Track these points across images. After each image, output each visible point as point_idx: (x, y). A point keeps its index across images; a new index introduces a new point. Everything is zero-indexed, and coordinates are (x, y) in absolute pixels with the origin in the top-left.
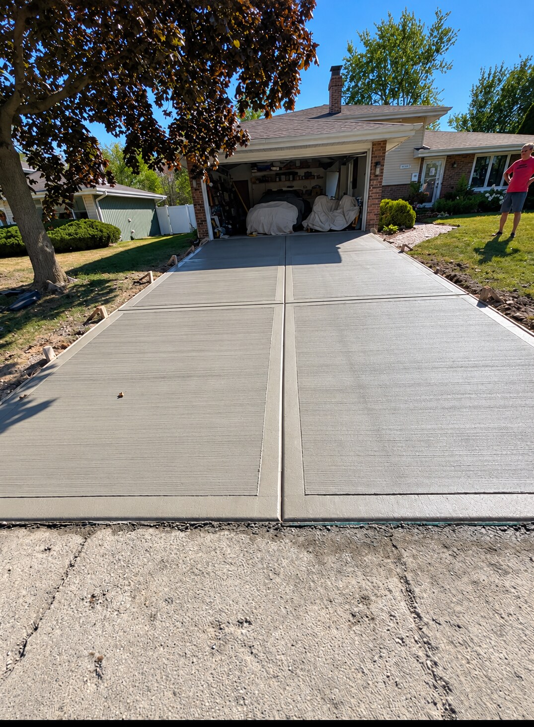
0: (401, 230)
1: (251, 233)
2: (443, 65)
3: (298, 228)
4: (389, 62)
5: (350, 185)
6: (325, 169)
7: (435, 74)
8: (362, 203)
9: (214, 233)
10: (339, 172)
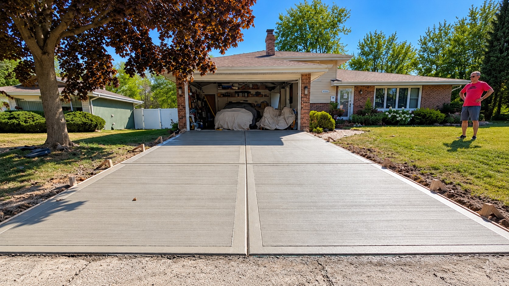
0: (325, 131)
1: (219, 128)
2: (345, 30)
3: (253, 127)
4: (308, 27)
5: (288, 101)
6: (270, 91)
7: (340, 35)
8: (297, 112)
9: (191, 127)
10: (280, 93)
